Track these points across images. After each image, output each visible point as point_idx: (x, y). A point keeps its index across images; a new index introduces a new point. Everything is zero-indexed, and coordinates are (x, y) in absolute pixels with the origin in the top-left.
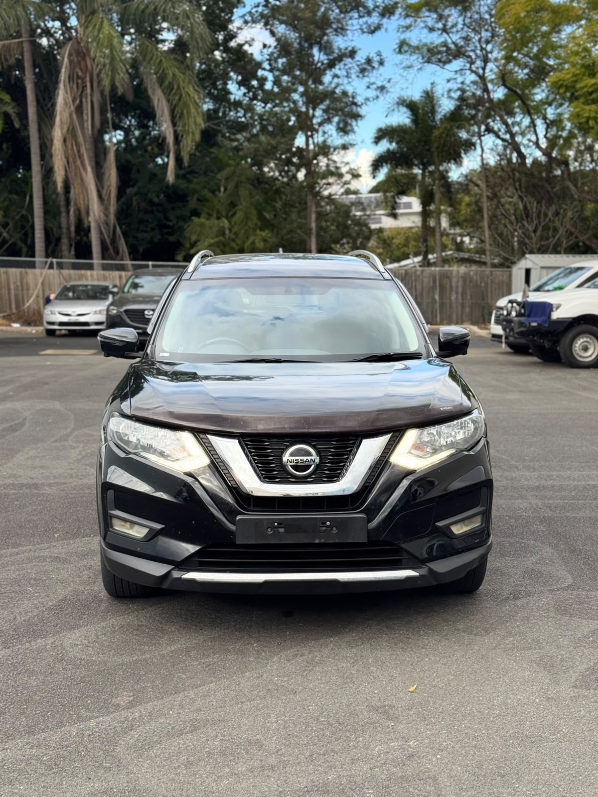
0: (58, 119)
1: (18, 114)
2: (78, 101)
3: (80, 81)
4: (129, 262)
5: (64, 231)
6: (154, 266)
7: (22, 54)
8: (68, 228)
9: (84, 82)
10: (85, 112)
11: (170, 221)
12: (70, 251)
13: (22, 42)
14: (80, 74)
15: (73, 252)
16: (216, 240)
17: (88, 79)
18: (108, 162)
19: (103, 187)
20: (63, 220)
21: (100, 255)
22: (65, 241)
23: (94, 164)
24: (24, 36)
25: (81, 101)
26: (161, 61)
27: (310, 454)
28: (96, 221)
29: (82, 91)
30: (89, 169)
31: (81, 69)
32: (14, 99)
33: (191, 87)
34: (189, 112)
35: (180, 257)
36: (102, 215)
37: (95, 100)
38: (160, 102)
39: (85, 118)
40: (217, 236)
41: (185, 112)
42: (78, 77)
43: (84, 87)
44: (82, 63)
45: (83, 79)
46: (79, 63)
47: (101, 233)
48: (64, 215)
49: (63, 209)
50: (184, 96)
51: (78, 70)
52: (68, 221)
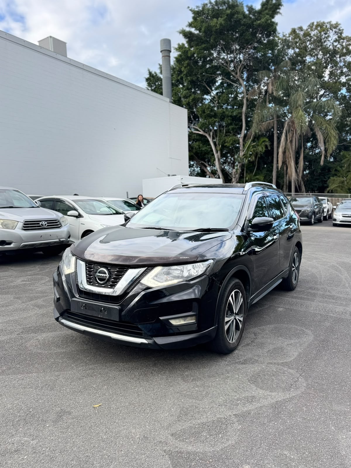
0: (281, 145)
1: (270, 145)
2: (291, 139)
3: (292, 132)
4: (305, 193)
5: (285, 183)
6: (312, 195)
7: (274, 125)
8: (286, 182)
9: (293, 132)
10: (293, 142)
11: (325, 179)
12: (286, 190)
13: (274, 121)
14: (292, 129)
15: (287, 190)
16: (338, 185)
17: (295, 131)
18: (300, 159)
19: (298, 168)
20: (285, 180)
21: (294, 191)
22: (285, 187)
23: (295, 160)
24: (275, 118)
25: (292, 139)
26: (322, 122)
27: (105, 273)
28: (294, 179)
29: (293, 135)
30: (293, 162)
31: (293, 128)
32: (269, 140)
33: (332, 131)
34: (331, 139)
35: (326, 192)
36: (296, 177)
37: (296, 138)
38: (320, 137)
39: (293, 144)
40: (339, 183)
41: (329, 139)
42: (292, 130)
43: (293, 134)
44: (293, 126)
45: (293, 131)
46: (292, 126)
47: (295, 183)
48: (285, 178)
49: (285, 176)
50: (329, 134)
51: (292, 128)
52: (286, 180)
